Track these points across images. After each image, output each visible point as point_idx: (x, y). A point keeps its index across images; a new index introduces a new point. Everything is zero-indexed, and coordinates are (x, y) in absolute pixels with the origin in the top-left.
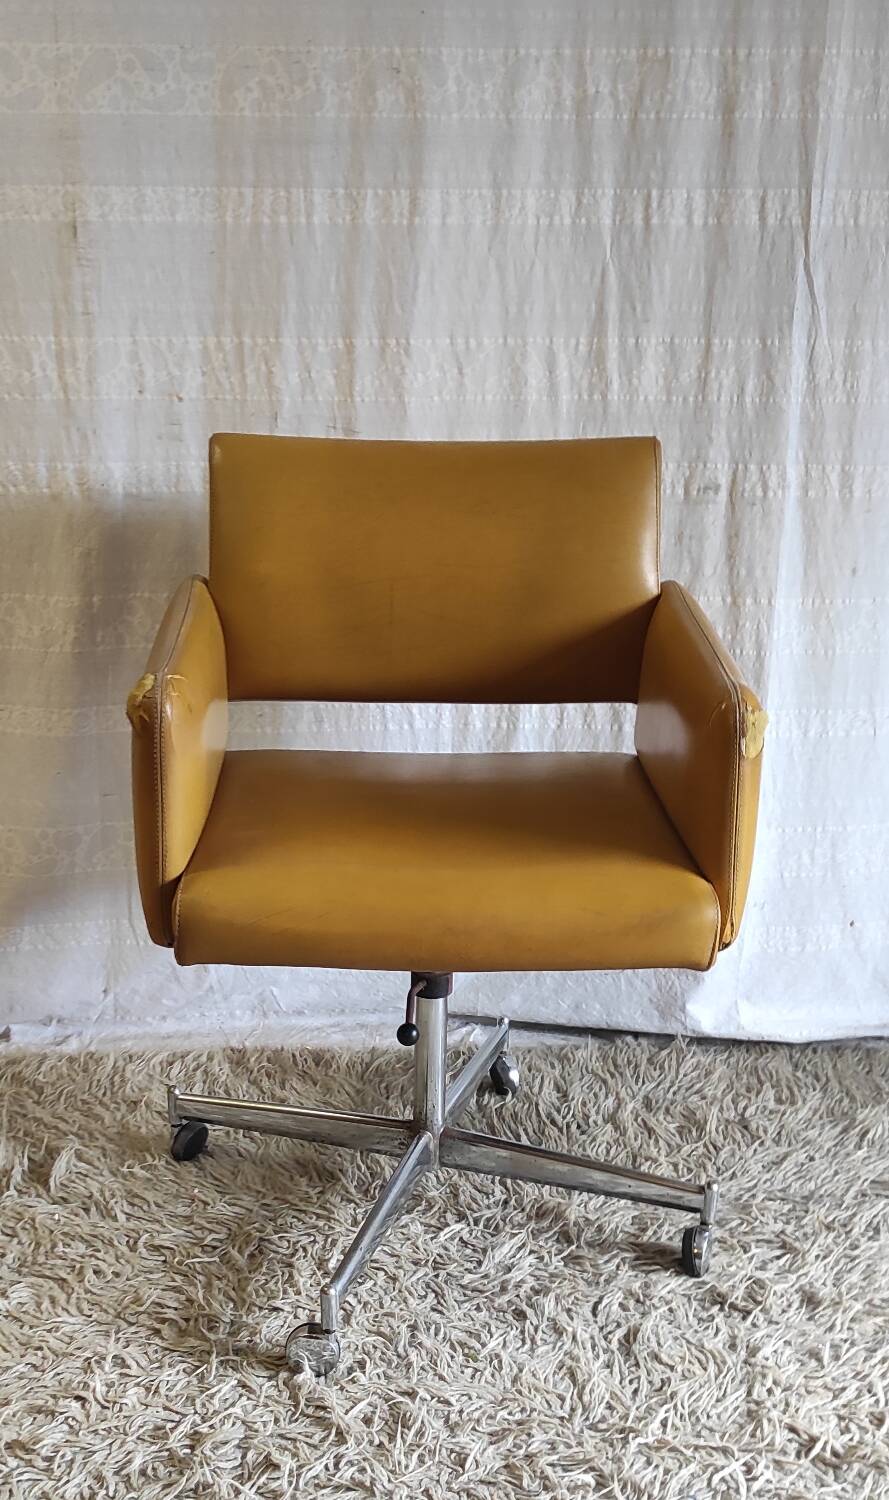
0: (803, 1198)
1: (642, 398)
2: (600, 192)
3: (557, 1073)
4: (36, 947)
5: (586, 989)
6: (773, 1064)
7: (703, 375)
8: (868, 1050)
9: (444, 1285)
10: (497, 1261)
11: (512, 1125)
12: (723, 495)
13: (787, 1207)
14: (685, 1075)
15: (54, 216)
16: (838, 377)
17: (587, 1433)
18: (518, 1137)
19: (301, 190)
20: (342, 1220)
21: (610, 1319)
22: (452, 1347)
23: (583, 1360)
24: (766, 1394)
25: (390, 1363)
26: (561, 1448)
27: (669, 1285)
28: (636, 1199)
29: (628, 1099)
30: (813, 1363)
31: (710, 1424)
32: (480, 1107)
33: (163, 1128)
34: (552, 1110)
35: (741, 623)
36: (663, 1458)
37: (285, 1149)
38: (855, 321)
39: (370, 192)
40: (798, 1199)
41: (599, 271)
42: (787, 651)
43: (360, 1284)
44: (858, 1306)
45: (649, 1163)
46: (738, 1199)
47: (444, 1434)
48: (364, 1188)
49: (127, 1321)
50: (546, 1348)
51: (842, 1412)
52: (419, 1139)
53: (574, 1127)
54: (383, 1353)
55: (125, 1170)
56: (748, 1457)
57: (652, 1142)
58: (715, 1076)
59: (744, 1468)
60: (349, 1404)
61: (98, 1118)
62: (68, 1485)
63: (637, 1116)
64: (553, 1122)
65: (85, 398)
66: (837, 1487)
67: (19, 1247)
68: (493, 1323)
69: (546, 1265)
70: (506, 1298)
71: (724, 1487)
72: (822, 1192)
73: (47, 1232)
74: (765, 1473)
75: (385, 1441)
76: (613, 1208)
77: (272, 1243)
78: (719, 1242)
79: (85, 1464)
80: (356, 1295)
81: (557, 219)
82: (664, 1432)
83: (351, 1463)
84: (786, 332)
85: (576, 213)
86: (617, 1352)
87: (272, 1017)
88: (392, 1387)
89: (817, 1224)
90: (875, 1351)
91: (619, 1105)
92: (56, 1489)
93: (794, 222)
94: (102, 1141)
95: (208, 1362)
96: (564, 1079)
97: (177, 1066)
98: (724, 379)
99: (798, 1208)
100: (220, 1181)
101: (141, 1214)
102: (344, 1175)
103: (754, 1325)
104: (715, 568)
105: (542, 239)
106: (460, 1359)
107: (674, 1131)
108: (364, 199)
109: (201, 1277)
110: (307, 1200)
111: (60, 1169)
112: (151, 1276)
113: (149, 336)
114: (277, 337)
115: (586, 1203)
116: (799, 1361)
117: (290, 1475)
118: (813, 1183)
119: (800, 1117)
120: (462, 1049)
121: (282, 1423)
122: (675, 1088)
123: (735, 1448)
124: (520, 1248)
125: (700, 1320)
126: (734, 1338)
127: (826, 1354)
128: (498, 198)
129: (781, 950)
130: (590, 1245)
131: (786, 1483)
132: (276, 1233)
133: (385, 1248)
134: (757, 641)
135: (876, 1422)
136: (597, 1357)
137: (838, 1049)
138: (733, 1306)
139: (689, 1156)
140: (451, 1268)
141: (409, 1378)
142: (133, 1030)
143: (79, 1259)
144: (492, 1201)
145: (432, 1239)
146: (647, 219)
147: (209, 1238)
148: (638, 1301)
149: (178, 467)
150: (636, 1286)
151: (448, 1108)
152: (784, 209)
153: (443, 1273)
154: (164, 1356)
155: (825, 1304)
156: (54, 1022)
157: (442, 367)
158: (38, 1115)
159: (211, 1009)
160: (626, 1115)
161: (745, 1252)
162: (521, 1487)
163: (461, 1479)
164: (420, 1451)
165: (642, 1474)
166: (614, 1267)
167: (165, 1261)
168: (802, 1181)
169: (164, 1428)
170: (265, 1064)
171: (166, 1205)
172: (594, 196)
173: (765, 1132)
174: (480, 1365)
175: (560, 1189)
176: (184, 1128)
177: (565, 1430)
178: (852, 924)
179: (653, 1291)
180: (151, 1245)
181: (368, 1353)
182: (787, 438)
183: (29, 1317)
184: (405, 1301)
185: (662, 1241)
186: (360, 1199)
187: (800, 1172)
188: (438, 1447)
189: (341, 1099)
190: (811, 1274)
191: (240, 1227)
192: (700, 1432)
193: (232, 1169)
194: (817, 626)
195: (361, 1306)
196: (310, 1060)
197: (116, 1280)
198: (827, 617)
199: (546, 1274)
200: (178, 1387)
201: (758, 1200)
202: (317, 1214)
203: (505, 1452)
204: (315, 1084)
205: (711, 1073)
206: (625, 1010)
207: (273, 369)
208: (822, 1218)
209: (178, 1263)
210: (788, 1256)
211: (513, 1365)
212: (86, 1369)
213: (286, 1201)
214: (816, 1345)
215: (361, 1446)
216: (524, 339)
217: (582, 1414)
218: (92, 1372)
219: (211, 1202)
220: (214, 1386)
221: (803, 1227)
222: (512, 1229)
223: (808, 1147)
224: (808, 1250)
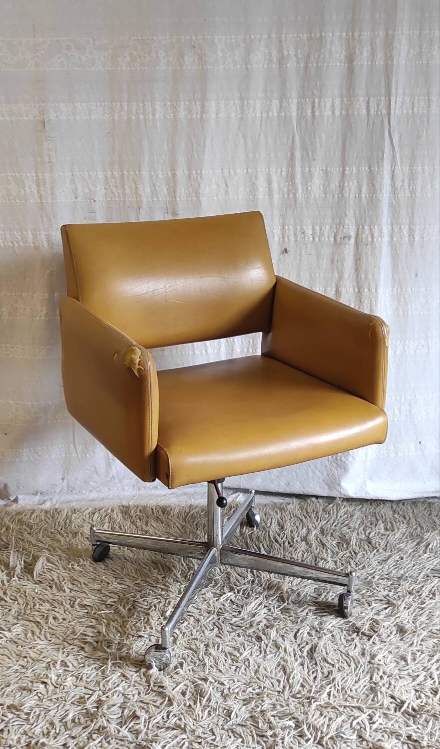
0: (398, 578)
1: (313, 196)
2: (290, 100)
3: (279, 516)
4: (30, 458)
5: (292, 475)
6: (383, 511)
7: (341, 184)
8: (429, 503)
9: (222, 624)
10: (248, 611)
11: (257, 543)
12: (353, 240)
13: (390, 583)
14: (340, 517)
15: (34, 117)
16: (406, 184)
17: (291, 699)
18: (259, 549)
19: (150, 103)
20: (174, 591)
21: (303, 641)
22: (226, 655)
23: (289, 662)
24: (379, 679)
25: (195, 663)
26: (278, 707)
27: (332, 622)
28: (316, 580)
29: (313, 529)
30: (403, 663)
31: (352, 694)
32: (242, 534)
33: (88, 545)
34: (276, 535)
35: (362, 301)
36: (328, 712)
37: (148, 556)
38: (413, 158)
39: (182, 103)
40: (395, 579)
41: (291, 137)
42: (385, 313)
43: (182, 623)
44: (425, 633)
45: (322, 561)
46: (365, 579)
47: (221, 700)
48: (185, 575)
49: (68, 643)
50: (271, 655)
51: (417, 688)
52: (210, 551)
53: (286, 543)
54: (192, 658)
56: (370, 712)
57: (324, 551)
58: (355, 517)
59: (368, 717)
60: (175, 685)
61: (58, 541)
62: (38, 727)
63: (317, 537)
64: (277, 541)
65: (50, 201)
66: (415, 727)
67: (18, 606)
68: (246, 643)
70: (252, 630)
71: (358, 727)
72: (407, 575)
73: (32, 598)
74: (379, 720)
76: (305, 584)
77: (140, 603)
78: (357, 600)
79: (46, 716)
80: (179, 629)
81: (270, 114)
82: (329, 699)
83: (175, 716)
84: (381, 164)
85: (279, 110)
86: (306, 657)
87: (143, 490)
88: (196, 676)
89: (405, 592)
90: (433, 656)
91: (308, 532)
92: (31, 729)
93: (383, 112)
94: (60, 552)
95: (107, 664)
96: (282, 519)
97: (97, 515)
98: (352, 186)
99: (395, 583)
100: (116, 572)
101: (77, 589)
102: (175, 569)
103: (374, 643)
104: (350, 275)
105: (264, 123)
106: (229, 661)
107: (335, 545)
108: (179, 106)
109: (105, 621)
110: (157, 581)
111: (38, 567)
112: (80, 620)
113: (80, 172)
114: (139, 171)
115: (292, 582)
116: (396, 661)
117: (145, 722)
118: (402, 571)
119: (396, 537)
120: (233, 505)
121: (142, 695)
122: (335, 523)
123: (364, 707)
124: (260, 605)
125: (347, 640)
126: (364, 649)
127: (409, 658)
128: (242, 105)
129: (386, 455)
130: (293, 602)
131: (389, 725)
132: (141, 598)
133: (194, 605)
134: (370, 309)
135: (434, 693)
136: (296, 660)
137: (415, 503)
138: (363, 634)
139: (342, 557)
140: (226, 615)
141: (204, 671)
142: (76, 497)
143: (46, 612)
144: (246, 580)
145: (217, 600)
146: (313, 113)
147: (109, 601)
148: (317, 631)
151: (224, 536)
152: (378, 106)
153: (222, 618)
154: (85, 661)
155: (409, 632)
156: (39, 494)
157: (218, 184)
158: (29, 540)
159: (113, 487)
160: (312, 537)
161: (369, 606)
162: (258, 728)
163: (229, 723)
164: (209, 709)
165: (318, 721)
166: (305, 614)
167: (87, 613)
168: (397, 569)
169: (84, 697)
170: (139, 513)
171: (89, 584)
172: (287, 103)
173: (379, 545)
174: (239, 665)
175: (279, 575)
176: (98, 546)
177: (280, 698)
178: (420, 443)
179: (324, 626)
180: (81, 604)
181: (184, 659)
182: (382, 213)
183: (21, 641)
184: (203, 632)
185: (329, 600)
186: (182, 580)
187: (396, 565)
188: (218, 707)
189: (174, 530)
190: (402, 616)
191: (124, 595)
192: (346, 699)
193: (121, 566)
194: (399, 301)
195: (181, 635)
196: (160, 511)
197: (64, 622)
198: (404, 297)
199: (272, 618)
200: (92, 677)
201: (376, 579)
202: (161, 588)
203: (251, 710)
204: (162, 523)
205: (353, 516)
206: (311, 485)
207: (138, 186)
208: (407, 588)
209: (94, 613)
210: (390, 608)
211: (255, 664)
212: (48, 668)
213: (147, 582)
214: (404, 653)
215: (180, 707)
216: (256, 169)
217: (289, 690)
218: (51, 669)
219: (110, 582)
220: (109, 676)
221: (397, 593)
222: (256, 595)
223: (400, 553)
224: (400, 605)
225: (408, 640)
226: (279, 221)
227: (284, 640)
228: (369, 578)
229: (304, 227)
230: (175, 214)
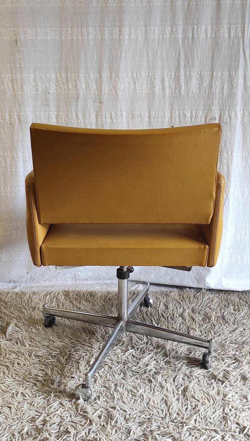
0: (242, 343)
1: (191, 91)
2: (178, 27)
3: (165, 300)
4: (6, 259)
5: (174, 274)
6: (233, 298)
7: (211, 84)
9: (126, 370)
10: (143, 362)
11: (150, 317)
12: (217, 121)
13: (237, 346)
14: (205, 301)
15: (10, 38)
17: (170, 423)
19: (86, 28)
20: (96, 348)
21: (179, 383)
22: (128, 392)
23: (170, 398)
24: (229, 411)
25: (108, 397)
26: (162, 428)
27: (198, 372)
29: (187, 308)
30: (245, 400)
31: (211, 421)
32: (141, 311)
33: (42, 316)
34: (163, 312)
35: (222, 161)
36: (195, 433)
37: (79, 324)
39: (107, 28)
40: (240, 343)
41: (178, 52)
42: (237, 170)
43: (100, 369)
45: (193, 330)
46: (221, 343)
47: (124, 423)
48: (103, 337)
49: (26, 381)
50: (158, 393)
52: (120, 323)
53: (169, 318)
56: (223, 433)
57: (194, 323)
58: (214, 302)
59: (222, 437)
60: (94, 411)
61: (23, 313)
62: (4, 437)
63: (190, 314)
64: (163, 316)
65: (20, 93)
68: (141, 384)
69: (159, 364)
70: (146, 375)
73: (4, 350)
74: (228, 439)
75: (105, 424)
76: (180, 346)
77: (73, 355)
78: (215, 357)
79: (9, 429)
80: (98, 373)
81: (165, 36)
82: (195, 424)
83: (94, 432)
84: (237, 69)
85: (171, 34)
86: (181, 395)
87: (78, 281)
88: (108, 405)
89: (246, 352)
91: (184, 311)
93: (239, 35)
94: (24, 320)
95: (50, 395)
96: (167, 302)
98: (217, 84)
99: (240, 346)
100: (59, 334)
101: (34, 345)
102: (97, 333)
103: (226, 386)
105: (160, 42)
106: (130, 396)
107: (201, 320)
108: (105, 31)
109: (50, 366)
110: (85, 341)
111: (9, 330)
112: (35, 365)
113: (39, 74)
114: (78, 74)
115: (173, 344)
116: (240, 399)
117: (74, 436)
118: (245, 338)
119: (241, 315)
120: (135, 292)
121: (72, 417)
122: (202, 305)
123: (218, 430)
124: (151, 358)
125: (208, 384)
126: (219, 390)
127: (249, 397)
128: (146, 30)
129: (236, 262)
130: (173, 357)
132: (75, 352)
133: (109, 357)
134: (228, 166)
136: (174, 396)
138: (219, 380)
139: (206, 328)
140: (129, 365)
141: (114, 402)
142: (36, 284)
143: (13, 359)
144: (143, 342)
145: (123, 355)
146: (193, 35)
147: (54, 353)
148: (188, 377)
149: (48, 114)
150: (188, 372)
151: (129, 312)
152: (236, 31)
153: (126, 366)
154: (37, 393)
156: (12, 282)
157: (129, 83)
158: (5, 312)
159: (59, 278)
160: (186, 314)
161: (223, 361)
163: (129, 438)
164: (116, 428)
165: (188, 439)
166: (181, 365)
167: (40, 361)
168: (241, 337)
169: (35, 418)
170: (75, 296)
171: (41, 342)
172: (176, 29)
173: (230, 320)
174: (137, 398)
175: (164, 340)
176: (48, 317)
177: (163, 422)
179: (193, 374)
180: (36, 355)
181: (101, 393)
182: (237, 103)
184: (114, 375)
185: (196, 356)
186: (101, 341)
187: (241, 334)
188: (122, 427)
189: (97, 308)
190: (244, 369)
191: (64, 350)
193: (62, 330)
194: (247, 161)
195: (100, 377)
196: (88, 295)
197: (24, 367)
199: (159, 368)
200: (41, 404)
201: (227, 343)
202: (88, 346)
203: (143, 429)
204: (90, 303)
206: (186, 280)
207: (77, 84)
208: (248, 350)
209: (43, 361)
210: (237, 363)
211: (147, 399)
212: (12, 397)
213: (79, 341)
214: (246, 393)
215: (97, 426)
216: (154, 73)
217: (169, 416)
218: (14, 398)
219: (55, 341)
220: (52, 404)
221: (242, 353)
222: (149, 352)
223: (243, 326)
224: (243, 361)
225: (248, 385)
226: (169, 107)
227: (167, 383)
228: (223, 342)
229: (185, 112)
230: (101, 102)
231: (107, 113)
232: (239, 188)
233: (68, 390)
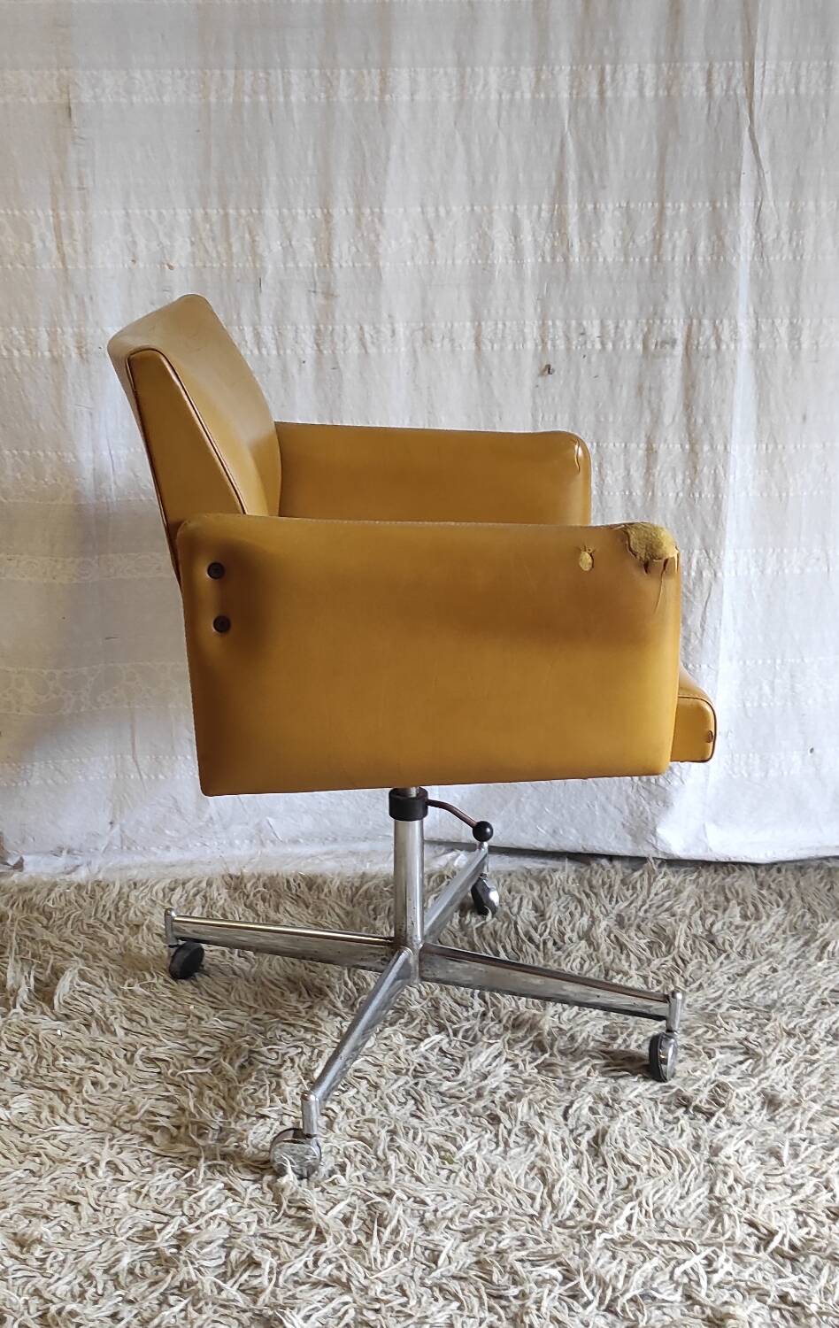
0: (766, 1006)
1: (601, 259)
2: (557, 68)
3: (535, 894)
4: (45, 781)
5: (563, 815)
6: (739, 882)
7: (658, 237)
8: (830, 869)
9: (423, 1093)
10: (474, 1069)
11: (492, 942)
12: (679, 349)
13: (750, 1016)
14: (656, 894)
15: (51, 98)
16: (784, 236)
17: (556, 1229)
18: (497, 953)
19: (279, 71)
20: (328, 1033)
21: (580, 1122)
22: (430, 1150)
23: (553, 1161)
24: (727, 1191)
25: (369, 1166)
26: (530, 1244)
27: (637, 1089)
28: (607, 1009)
29: (601, 916)
30: (773, 1161)
31: (673, 1220)
32: (462, 926)
33: (161, 948)
34: (530, 928)
35: (698, 468)
36: (627, 1253)
37: (278, 968)
38: (798, 184)
39: (343, 72)
40: (761, 1008)
41: (558, 141)
42: (743, 494)
43: (343, 1092)
44: (817, 1107)
45: (620, 976)
46: (703, 1009)
47: (421, 1232)
48: (351, 1003)
49: (121, 1129)
50: (518, 1150)
51: (800, 1207)
52: (400, 954)
53: (550, 944)
54: (363, 1156)
55: (126, 988)
56: (708, 1251)
57: (623, 957)
58: (684, 895)
59: (705, 1262)
60: (329, 1205)
61: (103, 941)
62: (61, 1282)
63: (610, 933)
64: (531, 940)
65: (82, 267)
66: (794, 1278)
67: (23, 1060)
68: (468, 1127)
69: (521, 1072)
70: (482, 1103)
71: (686, 1280)
72: (784, 1001)
73: (50, 1046)
74: (725, 1265)
75: (363, 1240)
76: (585, 1019)
77: (262, 1055)
78: (686, 1048)
79: (76, 1263)
80: (339, 1103)
81: (518, 95)
82: (629, 1229)
83: (329, 1261)
84: (735, 196)
85: (535, 88)
86: (585, 1153)
87: (269, 845)
88: (371, 1188)
89: (778, 1031)
90: (832, 1149)
91: (593, 923)
92: (48, 1286)
93: (738, 92)
94: (105, 961)
95: (196, 1167)
96: (542, 899)
97: (179, 891)
98: (677, 239)
99: (760, 1017)
100: (215, 997)
101: (139, 1029)
102: (332, 991)
103: (717, 1126)
104: (674, 417)
105: (504, 114)
106: (436, 1161)
107: (644, 946)
108: (338, 79)
109: (194, 1088)
110: (296, 1014)
111: (63, 988)
112: (145, 1087)
113: (141, 209)
114: (259, 209)
115: (560, 1014)
116: (759, 1159)
117: (270, 1272)
118: (775, 993)
119: (764, 931)
120: (446, 873)
121: (265, 1224)
122: (646, 906)
123: (697, 1242)
124: (496, 1057)
125: (666, 1122)
126: (698, 1138)
127: (786, 1152)
128: (463, 77)
129: (745, 775)
130: (562, 1053)
131: (746, 1275)
132: (265, 1045)
133: (369, 1059)
134: (714, 485)
135: (832, 1216)
136: (567, 1158)
137: (801, 868)
138: (697, 1109)
139: (658, 969)
140: (431, 1076)
141: (387, 1180)
142: (138, 859)
144: (471, 1012)
145: (413, 1049)
146: (602, 93)
147: (202, 1051)
148: (607, 1105)
150: (605, 1091)
151: (428, 925)
152: (729, 80)
153: (421, 1081)
154: (155, 1161)
155: (785, 1106)
156: (64, 853)
157: (415, 235)
158: (46, 938)
159: (211, 839)
160: (600, 931)
161: (710, 1058)
162: (491, 1282)
163: (434, 1275)
164: (395, 1248)
165: (606, 1269)
166: (585, 1074)
167: (159, 1073)
168: (765, 991)
169: (152, 1229)
170: (261, 889)
171: (163, 1021)
172: (551, 73)
173: (731, 946)
174: (455, 1167)
175: (536, 1001)
176: (180, 948)
177: (535, 1228)
178: (812, 751)
179: (621, 1096)
180: (148, 1058)
181: (348, 1157)
182: (737, 294)
183: (27, 1125)
184: (386, 1108)
185: (632, 1048)
186: (346, 1013)
187: (763, 982)
188: (413, 1245)
189: (330, 921)
190: (773, 1077)
191: (232, 1040)
192: (663, 1228)
193: (226, 986)
194: (770, 468)
195: (343, 1113)
196: (303, 885)
197: (113, 1090)
198: (781, 461)
199: (520, 1081)
200: (167, 1191)
201: (723, 1009)
202: (304, 1027)
203: (477, 1249)
204: (307, 907)
205: (681, 892)
206: (599, 835)
207: (257, 238)
208: (784, 1025)
209: (172, 1074)
210: (750, 1061)
211: (487, 1166)
212: (82, 1173)
213: (276, 1016)
214: (776, 1144)
215: (340, 1245)
216: (489, 206)
217: (551, 1212)
218: (87, 1177)
219: (205, 1017)
220: (201, 1189)
221: (765, 1034)
222: (489, 1039)
223: (771, 959)
224: (770, 1055)
225: (783, 1121)
226: (535, 309)
227: (543, 1122)
228: (711, 1008)
229: (585, 323)
230: (329, 295)
231: (349, 328)
232: (749, 551)
233: (249, 1150)
